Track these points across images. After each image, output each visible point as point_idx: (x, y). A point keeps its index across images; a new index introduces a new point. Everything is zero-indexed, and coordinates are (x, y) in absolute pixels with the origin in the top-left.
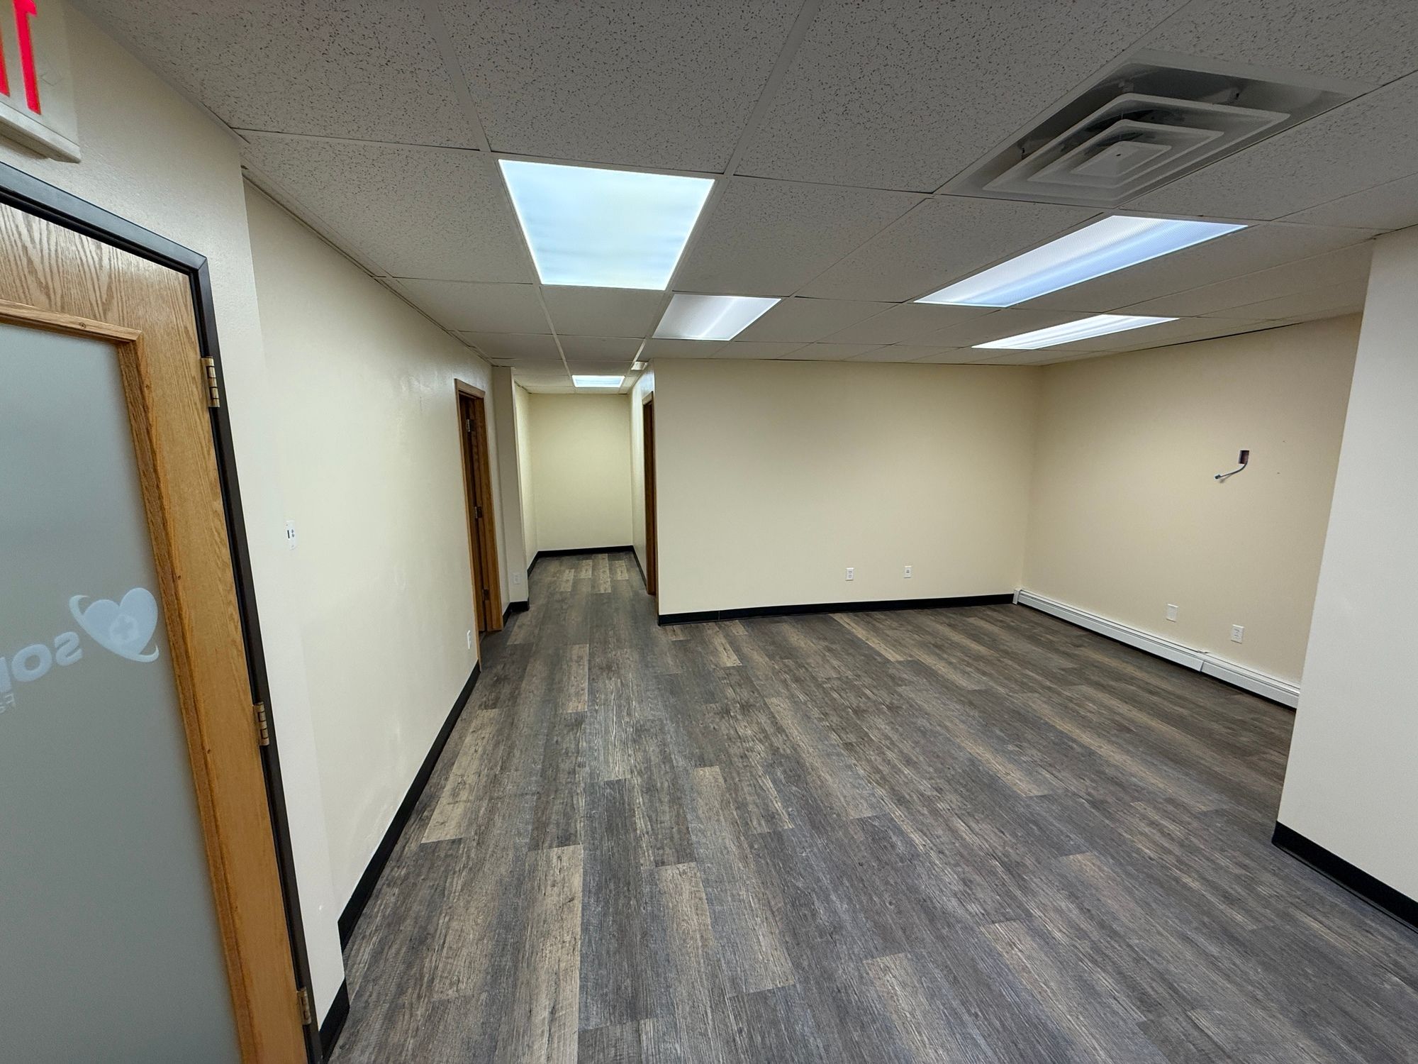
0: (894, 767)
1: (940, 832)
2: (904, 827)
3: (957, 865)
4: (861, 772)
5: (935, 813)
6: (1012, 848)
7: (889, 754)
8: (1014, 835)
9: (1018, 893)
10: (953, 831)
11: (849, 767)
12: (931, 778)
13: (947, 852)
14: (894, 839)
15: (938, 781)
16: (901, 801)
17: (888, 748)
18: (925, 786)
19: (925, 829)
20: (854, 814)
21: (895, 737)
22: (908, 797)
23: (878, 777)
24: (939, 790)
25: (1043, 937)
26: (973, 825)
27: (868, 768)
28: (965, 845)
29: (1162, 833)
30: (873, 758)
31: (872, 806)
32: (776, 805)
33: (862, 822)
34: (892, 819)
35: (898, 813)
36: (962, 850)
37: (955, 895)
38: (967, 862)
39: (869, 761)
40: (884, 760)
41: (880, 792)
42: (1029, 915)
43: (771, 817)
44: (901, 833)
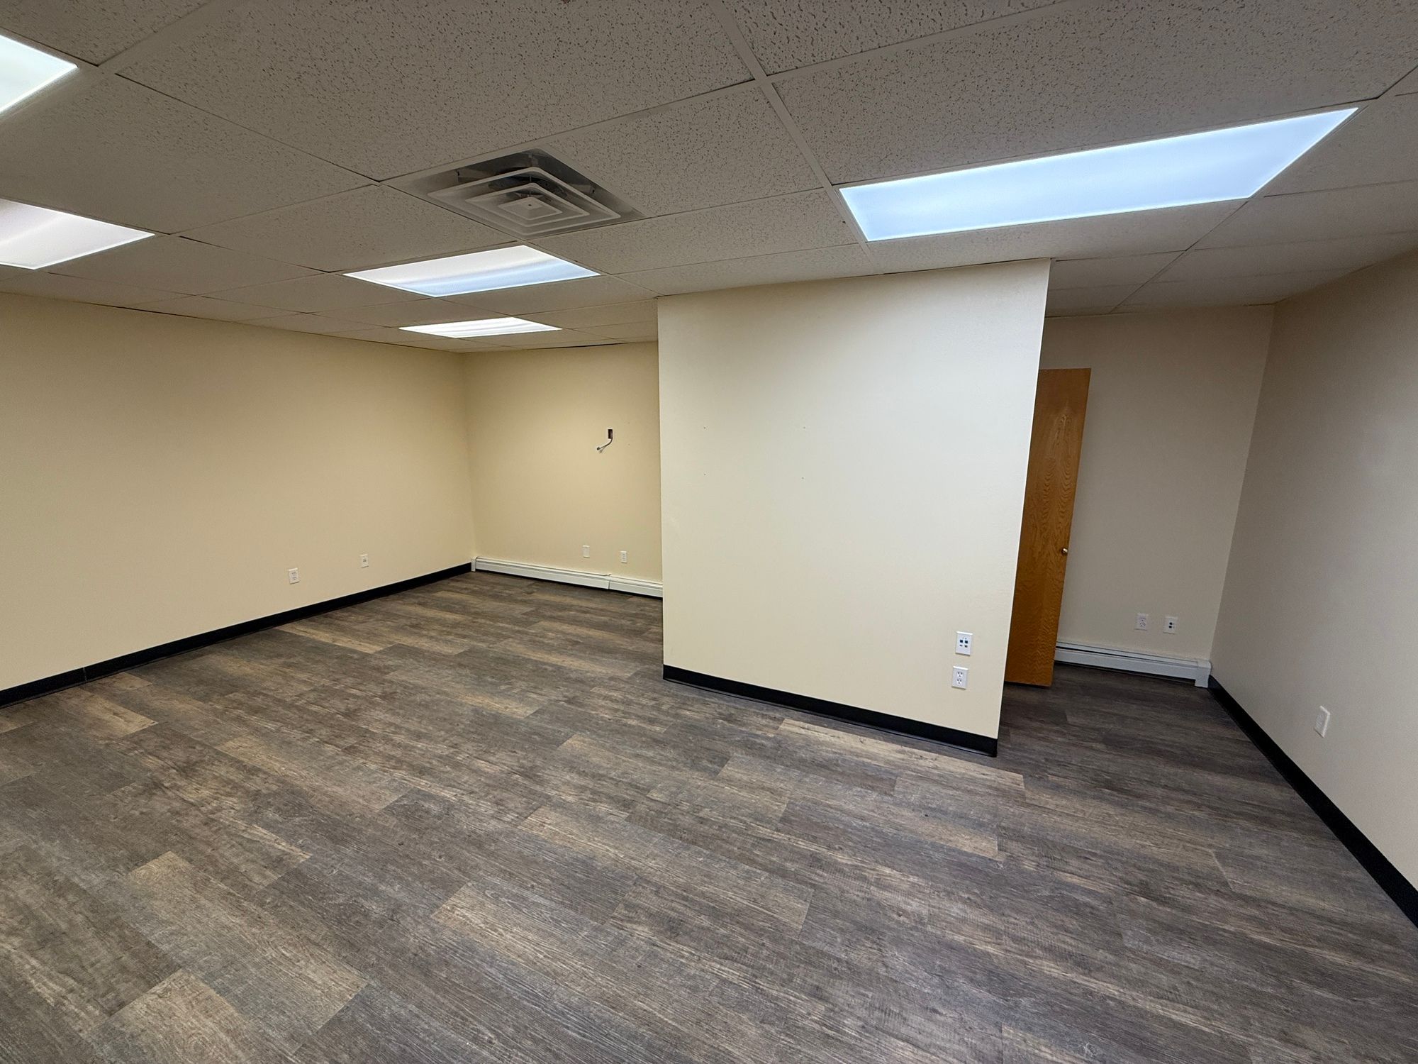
0: (406, 747)
1: (466, 778)
2: (433, 791)
3: (488, 794)
4: (373, 767)
5: (457, 766)
6: (525, 759)
7: (398, 738)
8: (523, 749)
9: (538, 788)
10: (477, 772)
11: (359, 768)
12: (444, 741)
13: (477, 790)
14: (426, 805)
15: (452, 739)
16: (422, 772)
17: (393, 733)
18: (442, 749)
19: (453, 783)
20: (378, 807)
21: (398, 721)
22: (428, 765)
23: (393, 763)
24: (455, 746)
25: (561, 806)
26: (491, 758)
27: (380, 759)
28: (489, 776)
29: (612, 701)
30: (381, 749)
31: (396, 790)
32: (280, 847)
33: (390, 809)
34: (419, 790)
35: (423, 784)
36: (488, 782)
37: (493, 817)
38: (494, 788)
39: (378, 754)
40: (393, 745)
41: (398, 774)
42: (548, 798)
43: (277, 862)
44: (430, 797)
